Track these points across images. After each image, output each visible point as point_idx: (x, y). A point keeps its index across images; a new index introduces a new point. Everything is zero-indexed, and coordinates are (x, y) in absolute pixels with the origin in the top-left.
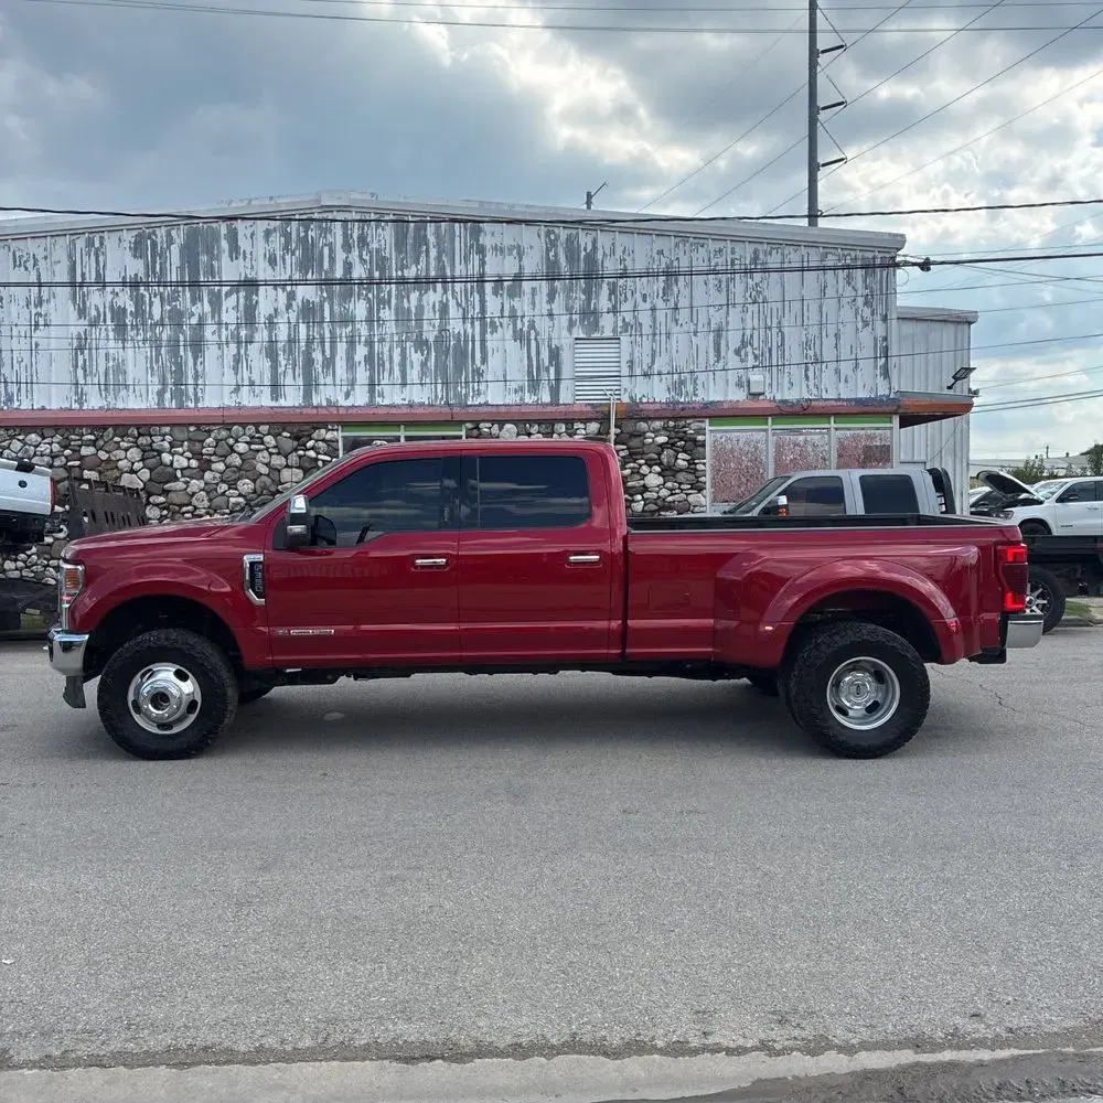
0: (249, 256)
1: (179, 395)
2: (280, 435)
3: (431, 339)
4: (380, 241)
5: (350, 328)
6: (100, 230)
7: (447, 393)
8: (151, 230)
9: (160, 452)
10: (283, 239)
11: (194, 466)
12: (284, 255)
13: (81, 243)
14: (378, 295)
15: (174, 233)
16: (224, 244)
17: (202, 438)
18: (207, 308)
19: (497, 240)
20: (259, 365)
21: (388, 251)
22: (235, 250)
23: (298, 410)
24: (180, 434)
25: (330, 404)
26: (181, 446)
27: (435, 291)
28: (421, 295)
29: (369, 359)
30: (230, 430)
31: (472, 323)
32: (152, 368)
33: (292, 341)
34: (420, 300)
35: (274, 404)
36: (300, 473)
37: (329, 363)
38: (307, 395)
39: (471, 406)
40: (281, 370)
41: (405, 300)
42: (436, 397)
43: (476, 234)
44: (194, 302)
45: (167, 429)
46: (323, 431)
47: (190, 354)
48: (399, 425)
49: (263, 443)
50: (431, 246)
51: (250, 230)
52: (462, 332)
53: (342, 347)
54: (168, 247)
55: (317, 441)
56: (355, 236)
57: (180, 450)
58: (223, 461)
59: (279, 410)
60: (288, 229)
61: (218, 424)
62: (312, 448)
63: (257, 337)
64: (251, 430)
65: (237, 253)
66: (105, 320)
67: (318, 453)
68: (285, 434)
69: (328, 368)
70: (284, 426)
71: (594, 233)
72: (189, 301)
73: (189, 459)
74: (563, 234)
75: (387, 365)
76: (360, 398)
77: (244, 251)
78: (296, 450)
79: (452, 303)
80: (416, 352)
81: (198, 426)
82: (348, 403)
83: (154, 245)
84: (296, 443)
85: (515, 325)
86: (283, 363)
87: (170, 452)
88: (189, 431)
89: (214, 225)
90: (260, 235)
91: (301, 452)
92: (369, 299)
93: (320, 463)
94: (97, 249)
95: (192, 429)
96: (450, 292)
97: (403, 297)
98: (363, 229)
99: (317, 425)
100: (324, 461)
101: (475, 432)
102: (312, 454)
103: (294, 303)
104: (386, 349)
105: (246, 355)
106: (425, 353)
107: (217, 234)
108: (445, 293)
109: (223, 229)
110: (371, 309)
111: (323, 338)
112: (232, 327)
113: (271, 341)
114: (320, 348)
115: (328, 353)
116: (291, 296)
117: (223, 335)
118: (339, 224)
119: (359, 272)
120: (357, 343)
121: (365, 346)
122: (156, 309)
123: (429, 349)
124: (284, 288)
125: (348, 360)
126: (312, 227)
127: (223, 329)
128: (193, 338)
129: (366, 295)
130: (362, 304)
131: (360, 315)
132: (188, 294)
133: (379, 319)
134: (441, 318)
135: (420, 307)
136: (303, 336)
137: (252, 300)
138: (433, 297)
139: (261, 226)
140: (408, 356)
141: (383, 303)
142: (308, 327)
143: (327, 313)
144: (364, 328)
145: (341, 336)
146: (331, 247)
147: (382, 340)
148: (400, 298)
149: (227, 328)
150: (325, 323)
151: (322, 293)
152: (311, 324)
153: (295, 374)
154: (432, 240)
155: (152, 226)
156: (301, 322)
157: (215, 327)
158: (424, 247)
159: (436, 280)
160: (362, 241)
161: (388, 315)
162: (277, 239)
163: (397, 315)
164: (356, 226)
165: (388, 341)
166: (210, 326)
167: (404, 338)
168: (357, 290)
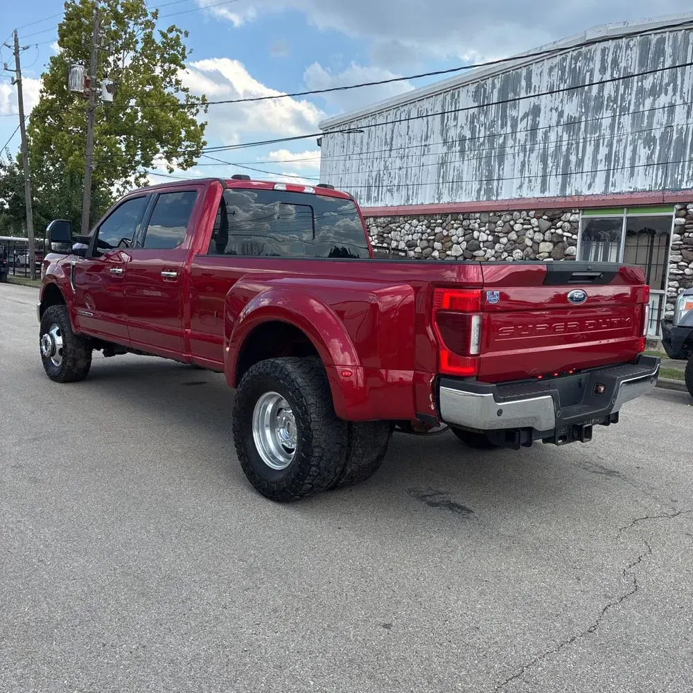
0: (537, 89)
1: (489, 192)
2: (541, 217)
3: (658, 136)
4: (628, 60)
5: (597, 135)
6: (457, 87)
7: (665, 181)
8: (484, 82)
9: (473, 230)
10: (560, 72)
11: (490, 240)
13: (448, 98)
14: (621, 103)
15: (496, 81)
16: (523, 83)
17: (495, 221)
18: (509, 130)
20: (535, 167)
21: (632, 68)
22: (529, 86)
23: (553, 200)
24: (485, 218)
25: (578, 195)
26: (485, 226)
27: (666, 94)
28: (654, 100)
29: (608, 157)
30: (512, 215)
32: (476, 174)
33: (558, 147)
34: (653, 103)
35: (542, 195)
36: (550, 246)
37: (580, 162)
38: (564, 187)
39: (684, 189)
40: (548, 170)
41: (641, 106)
42: (656, 184)
44: (502, 128)
45: (478, 215)
46: (569, 215)
47: (497, 163)
48: (624, 208)
49: (530, 224)
50: (667, 56)
51: (540, 70)
52: (685, 127)
53: (590, 149)
54: (492, 92)
55: (564, 222)
56: (610, 60)
57: (483, 229)
58: (507, 236)
59: (541, 200)
60: (564, 64)
61: (506, 211)
62: (561, 227)
63: (537, 147)
64: (524, 213)
65: (531, 88)
66: (455, 146)
67: (564, 231)
68: (545, 217)
69: (579, 166)
70: (544, 211)
72: (500, 126)
73: (488, 235)
75: (621, 161)
76: (598, 189)
77: (535, 86)
78: (550, 228)
80: (645, 148)
81: (495, 212)
82: (589, 193)
83: (485, 91)
84: (551, 223)
86: (551, 165)
87: (478, 231)
88: (490, 216)
89: (519, 71)
90: (546, 71)
91: (553, 231)
93: (565, 239)
94: (456, 99)
95: (491, 214)
96: (678, 94)
97: (640, 104)
98: (616, 52)
99: (565, 210)
100: (567, 237)
101: (683, 212)
102: (559, 231)
103: (562, 120)
104: (622, 148)
105: (529, 161)
106: (652, 148)
107: (519, 76)
108: (674, 94)
109: (524, 72)
110: (614, 116)
111: (578, 143)
112: (522, 142)
113: (544, 149)
114: (575, 151)
115: (580, 155)
116: (561, 114)
117: (517, 148)
118: (599, 53)
119: (609, 89)
120: (601, 145)
121: (607, 147)
122: (482, 134)
123: (655, 144)
124: (557, 109)
125: (593, 159)
126: (580, 59)
127: (517, 144)
128: (500, 152)
129: (613, 106)
130: (609, 113)
131: (606, 122)
132: (500, 122)
133: (619, 123)
134: (668, 117)
135: (652, 110)
136: (565, 143)
137: (536, 121)
138: (663, 100)
139: (547, 64)
140: (638, 152)
141: (624, 110)
142: (569, 137)
143: (583, 125)
144: (607, 133)
145: (590, 141)
146: (592, 72)
147: (619, 141)
148: (637, 105)
149: (519, 143)
150: (581, 132)
151: (582, 109)
152: (571, 134)
153: (557, 172)
154: (668, 50)
155: (484, 78)
156: (565, 133)
157: (513, 143)
158: (662, 59)
159: (668, 84)
160: (615, 62)
161: (627, 120)
162: (556, 72)
163: (633, 119)
164: (611, 51)
165: (624, 141)
166: (510, 143)
167: (636, 137)
168: (605, 103)
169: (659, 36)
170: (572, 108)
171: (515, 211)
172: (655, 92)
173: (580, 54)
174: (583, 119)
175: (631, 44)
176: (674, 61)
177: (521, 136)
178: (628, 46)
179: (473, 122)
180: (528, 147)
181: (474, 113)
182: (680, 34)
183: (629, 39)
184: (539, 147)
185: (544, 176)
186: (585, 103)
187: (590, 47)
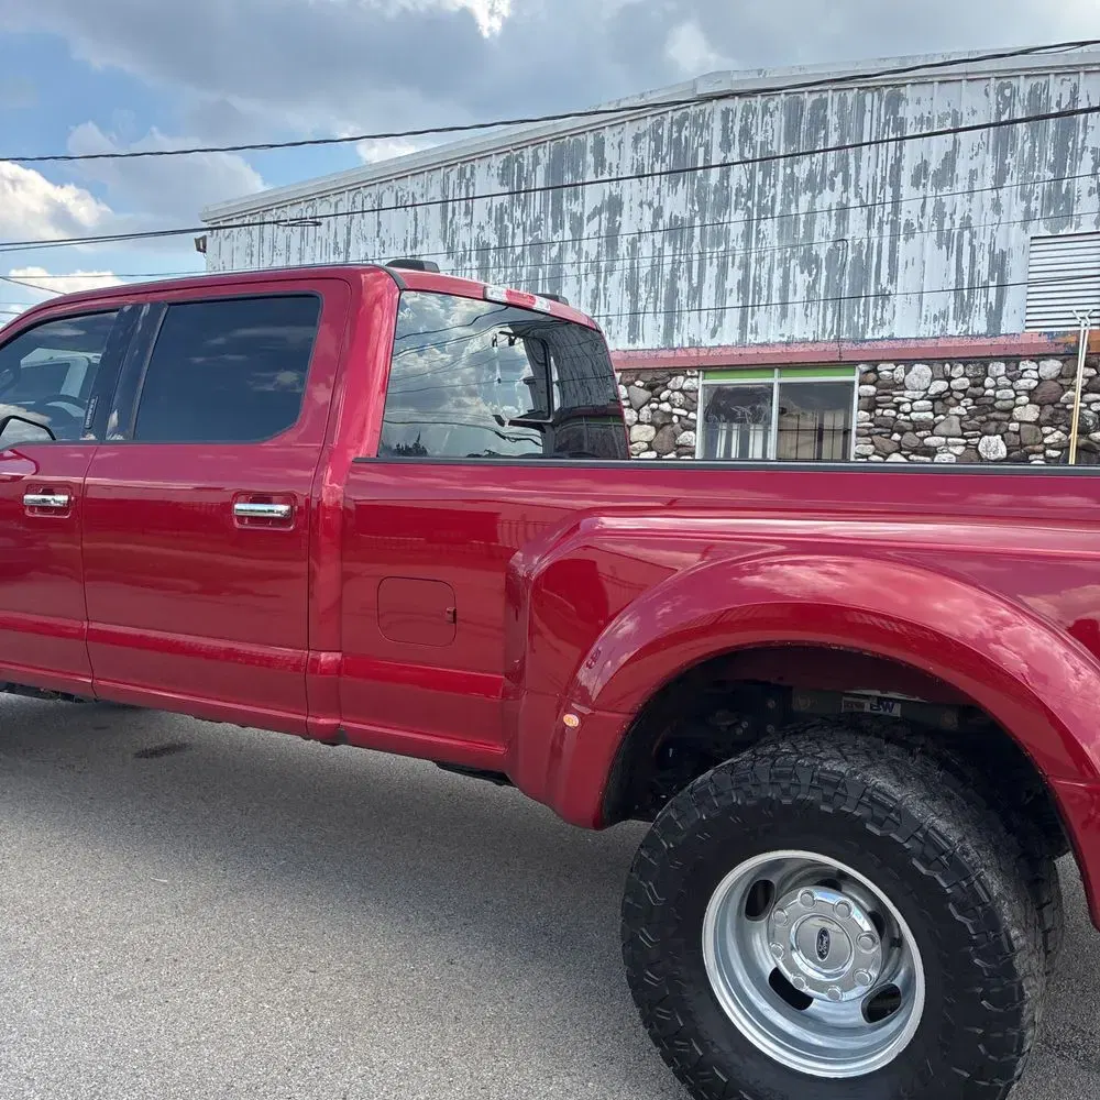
0: (615, 169)
2: (633, 383)
3: (823, 256)
4: (766, 131)
5: (722, 248)
6: (468, 159)
7: (839, 325)
8: (518, 152)
10: (653, 144)
12: (653, 164)
13: (454, 176)
14: (759, 202)
15: (540, 152)
16: (590, 158)
18: (568, 235)
19: (924, 109)
20: (618, 298)
21: (775, 144)
22: (600, 163)
23: (656, 354)
25: (694, 345)
27: (832, 189)
28: (814, 197)
29: (743, 286)
31: (880, 229)
33: (656, 268)
34: (812, 202)
35: (631, 347)
36: (652, 431)
37: (696, 293)
38: (668, 334)
39: (868, 340)
40: (641, 304)
41: (793, 205)
42: (824, 330)
43: (895, 102)
44: (555, 231)
46: (681, 378)
48: (773, 369)
50: (831, 128)
51: (618, 138)
52: (865, 242)
53: (711, 272)
54: (534, 170)
55: (673, 391)
56: (737, 129)
59: (631, 354)
60: (660, 131)
62: (668, 400)
63: (618, 265)
65: (603, 166)
66: (470, 260)
67: (673, 406)
68: (639, 383)
69: (694, 299)
70: (638, 372)
71: (1074, 78)
72: (550, 229)
74: (1024, 86)
75: (765, 293)
76: (728, 336)
77: (611, 164)
78: (649, 402)
79: (854, 202)
80: (802, 272)
82: (714, 342)
83: (521, 167)
84: (649, 394)
85: (941, 224)
86: (644, 296)
89: (581, 137)
90: (629, 141)
91: (654, 405)
92: (748, 207)
93: (675, 419)
94: (468, 180)
96: (852, 189)
97: (790, 203)
98: (747, 118)
99: (674, 372)
100: (679, 416)
101: (872, 376)
102: (666, 407)
103: (661, 223)
104: (765, 276)
106: (814, 273)
107: (582, 146)
108: (846, 190)
109: (590, 140)
110: (750, 220)
111: (690, 262)
112: (593, 257)
113: (632, 268)
114: (686, 275)
115: (695, 281)
116: (658, 213)
117: (583, 266)
118: (718, 116)
119: (738, 175)
120: (730, 265)
121: (739, 268)
122: (519, 241)
123: (819, 267)
124: (650, 205)
125: (717, 288)
126: (687, 124)
127: (583, 260)
128: (552, 271)
129: (745, 204)
130: (739, 215)
131: (736, 229)
132: (550, 221)
133: (758, 232)
134: (838, 224)
135: (811, 213)
136: (668, 260)
137: (614, 221)
138: (829, 198)
139: (630, 130)
140: (791, 279)
141: (765, 211)
142: (675, 249)
143: (697, 231)
144: (739, 246)
145: (711, 258)
146: (707, 147)
147: (760, 260)
148: (787, 203)
149: (587, 258)
150: (694, 244)
151: (693, 206)
152: (678, 246)
153: (655, 309)
154: (833, 120)
155: (520, 146)
156: (666, 244)
157: (575, 257)
158: (823, 132)
159: (834, 174)
160: (745, 133)
161: (770, 227)
162: (647, 145)
163: (781, 225)
164: (739, 115)
165: (768, 260)
166: (570, 256)
167: (788, 255)
168: (734, 198)
169: (816, 96)
170: (677, 203)
172: (814, 184)
173: (685, 117)
174: (697, 222)
175: (771, 105)
176: (842, 138)
177: (590, 247)
178: (765, 110)
179: (502, 220)
180: (602, 264)
181: (502, 204)
182: (850, 96)
183: (767, 98)
184: (622, 265)
185: (634, 314)
186: (699, 197)
187: (702, 107)
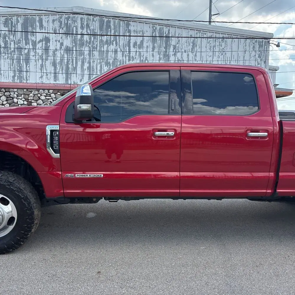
0: (46, 29)
1: (20, 78)
2: (57, 93)
3: (111, 62)
4: (94, 26)
5: (82, 57)
8: (11, 17)
9: (13, 98)
10: (59, 23)
11: (25, 104)
12: (59, 29)
14: (93, 45)
15: (19, 19)
16: (38, 24)
17: (28, 94)
18: (31, 47)
19: (135, 28)
20: (50, 69)
21: (97, 30)
22: (41, 26)
23: (63, 85)
24: (21, 92)
25: (75, 84)
26: (21, 96)
27: (113, 45)
28: (108, 46)
29: (89, 68)
30: (39, 91)
31: (126, 57)
32: (11, 68)
33: (62, 60)
34: (107, 48)
35: (55, 83)
37: (75, 69)
38: (67, 80)
40: (58, 70)
41: (102, 48)
43: (128, 25)
44: (26, 45)
45: (16, 90)
47: (25, 63)
49: (50, 96)
50: (112, 29)
51: (47, 20)
52: (122, 60)
53: (79, 63)
54: (17, 24)
56: (85, 24)
57: (20, 98)
58: (36, 102)
59: (56, 85)
60: (61, 20)
61: (35, 89)
63: (49, 58)
64: (46, 91)
65: (42, 27)
68: (58, 93)
69: (74, 70)
70: (59, 90)
71: (169, 27)
72: (24, 44)
73: (24, 101)
74: (158, 27)
75: (95, 71)
77: (45, 27)
79: (119, 50)
80: (105, 66)
81: (27, 89)
83: (12, 22)
85: (140, 58)
86: (59, 68)
87: (17, 98)
88: (24, 91)
89: (34, 17)
90: (51, 21)
92: (89, 47)
95: (25, 90)
96: (118, 46)
98: (88, 21)
103: (63, 47)
104: (95, 65)
105: (45, 65)
106: (109, 67)
107: (35, 20)
108: (116, 46)
109: (37, 18)
110: (90, 51)
111: (73, 60)
112: (40, 54)
113: (54, 60)
114: (72, 63)
115: (74, 66)
116: (62, 44)
117: (37, 57)
118: (79, 19)
119: (86, 38)
120: (85, 62)
121: (88, 63)
122: (12, 46)
123: (110, 66)
124: (59, 41)
125: (81, 68)
126: (70, 19)
127: (37, 55)
128: (25, 57)
129: (89, 46)
130: (87, 49)
131: (86, 53)
132: (24, 41)
133: (93, 54)
134: (115, 55)
135: (108, 51)
136: (66, 59)
137: (47, 45)
138: (112, 47)
139: (51, 18)
140: (103, 68)
141: (95, 48)
142: (68, 55)
143: (74, 52)
144: (87, 57)
145: (79, 59)
146: (77, 27)
147: (94, 62)
148: (100, 47)
149: (38, 54)
150: (74, 55)
151: (73, 44)
152: (69, 55)
153: (62, 72)
154: (112, 27)
155: (12, 15)
156: (65, 54)
157: (34, 54)
158: (110, 29)
159: (113, 41)
160: (88, 26)
161: (96, 53)
162: (57, 24)
163: (99, 53)
164: (86, 20)
165: (96, 62)
166: (32, 53)
167: (101, 61)
168: (85, 43)
169: (107, 19)
170: (68, 42)
171: (40, 89)
172: (108, 43)
173: (69, 17)
174: (74, 49)
175: (95, 19)
176: (115, 32)
177: (40, 52)
178: (93, 20)
179: (5, 38)
180: (44, 57)
181: (5, 33)
182: (117, 21)
183: (94, 17)
184: (51, 58)
185: (55, 73)
186: (75, 41)
187: (74, 15)
